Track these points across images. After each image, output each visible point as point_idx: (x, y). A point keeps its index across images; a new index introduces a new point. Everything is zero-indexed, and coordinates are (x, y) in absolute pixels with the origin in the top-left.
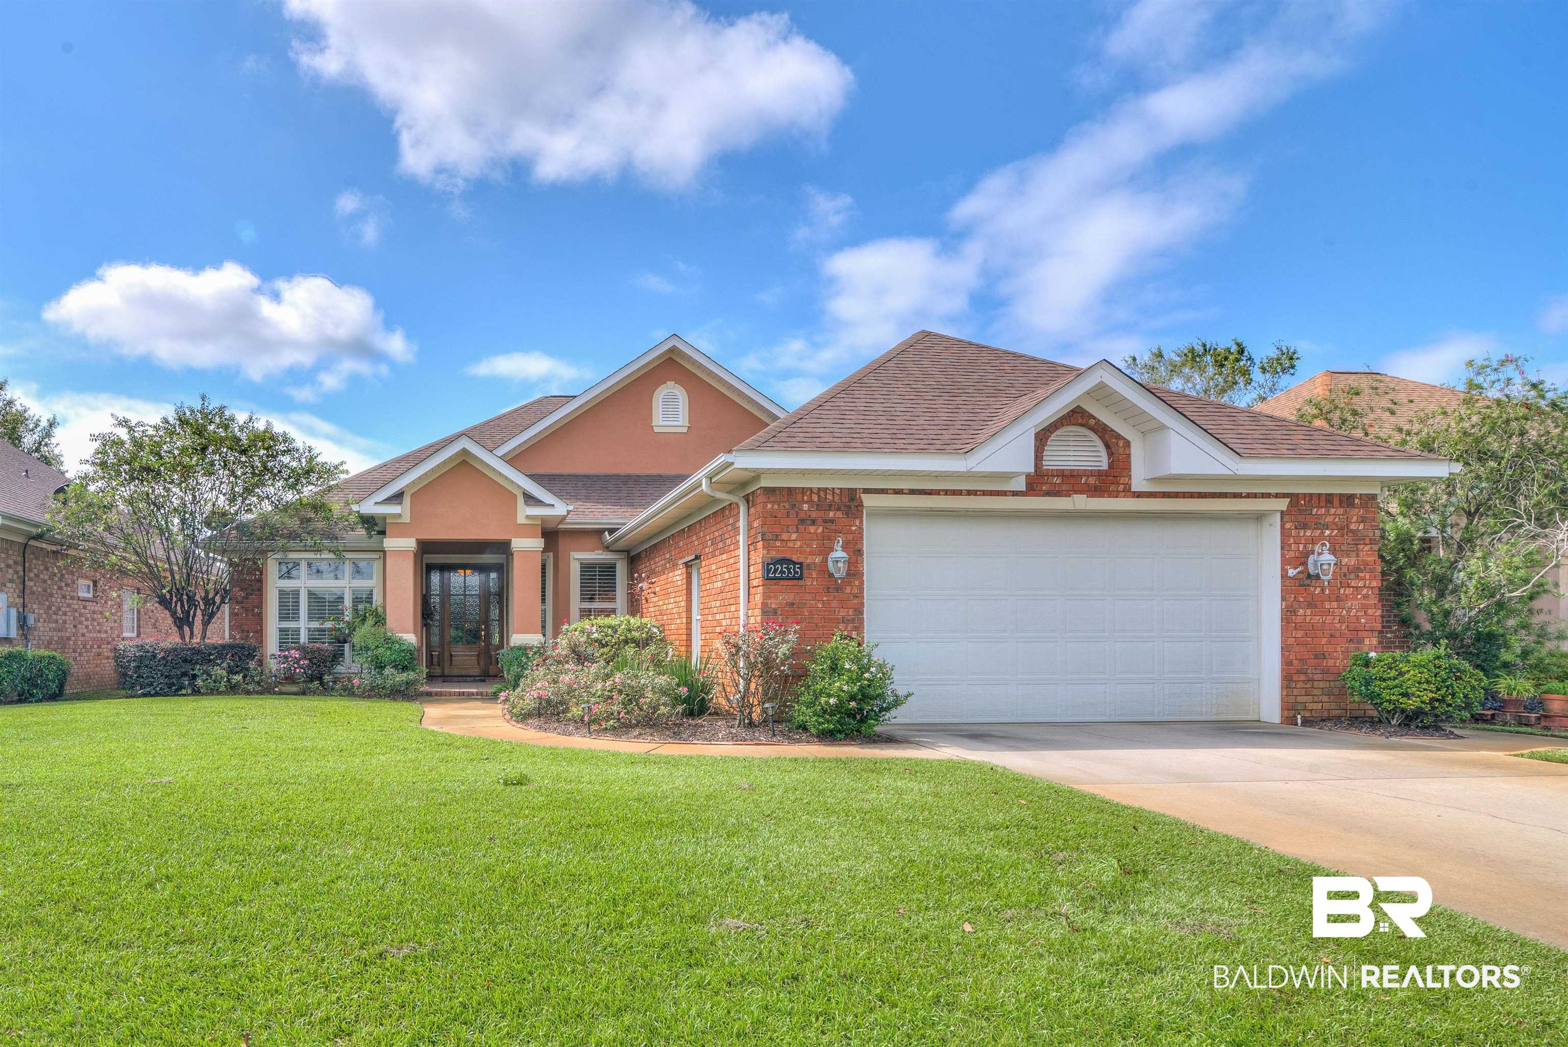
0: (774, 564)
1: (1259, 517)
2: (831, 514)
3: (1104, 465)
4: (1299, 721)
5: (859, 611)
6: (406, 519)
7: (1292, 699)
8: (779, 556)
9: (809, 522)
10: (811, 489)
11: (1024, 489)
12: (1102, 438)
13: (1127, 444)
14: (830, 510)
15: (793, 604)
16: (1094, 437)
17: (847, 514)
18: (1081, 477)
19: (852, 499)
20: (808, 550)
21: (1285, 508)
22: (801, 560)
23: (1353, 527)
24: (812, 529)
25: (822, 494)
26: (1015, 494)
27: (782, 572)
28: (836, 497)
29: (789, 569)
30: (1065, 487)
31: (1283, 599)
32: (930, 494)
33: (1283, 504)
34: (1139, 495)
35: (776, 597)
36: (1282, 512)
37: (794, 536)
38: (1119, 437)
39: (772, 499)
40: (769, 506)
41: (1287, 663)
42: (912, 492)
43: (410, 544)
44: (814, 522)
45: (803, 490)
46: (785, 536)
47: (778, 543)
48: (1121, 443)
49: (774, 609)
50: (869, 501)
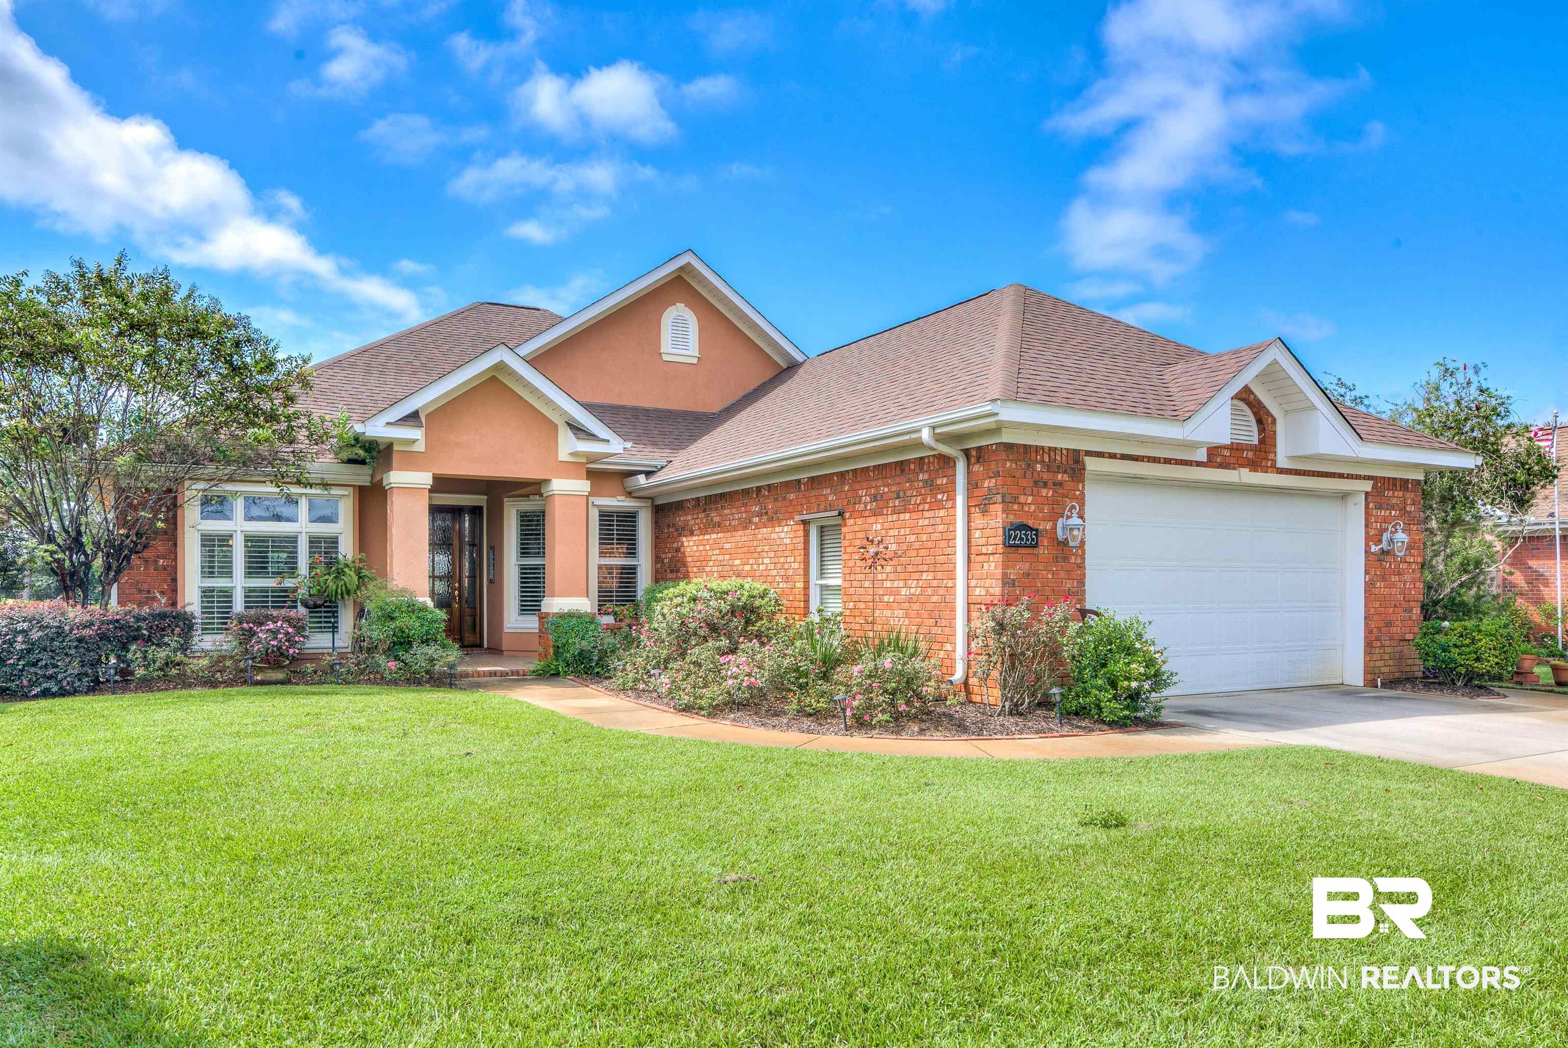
0: (1014, 530)
1: (1344, 496)
2: (1060, 476)
3: (1256, 442)
4: (1379, 684)
5: (1082, 582)
6: (420, 447)
7: (1372, 664)
8: (1018, 521)
9: (1041, 484)
10: (1043, 448)
11: (1205, 460)
12: (1255, 414)
13: (1274, 421)
14: (1058, 472)
15: (1029, 574)
16: (1248, 412)
17: (1072, 477)
18: (1243, 450)
19: (1077, 461)
20: (1041, 515)
21: (1369, 489)
22: (1035, 527)
23: (1408, 509)
24: (1044, 492)
25: (1052, 454)
26: (1199, 464)
27: (1022, 539)
28: (1064, 458)
29: (1026, 535)
30: (1232, 460)
31: (1366, 573)
32: (1137, 460)
33: (1368, 486)
34: (1282, 471)
35: (1013, 567)
36: (1367, 493)
37: (1030, 499)
38: (1268, 413)
39: (1011, 457)
40: (1008, 464)
41: (1368, 631)
42: (1124, 457)
43: (424, 479)
44: (1045, 485)
45: (1038, 449)
46: (1022, 499)
47: (1016, 507)
48: (1270, 419)
49: (1013, 580)
50: (1091, 464)
